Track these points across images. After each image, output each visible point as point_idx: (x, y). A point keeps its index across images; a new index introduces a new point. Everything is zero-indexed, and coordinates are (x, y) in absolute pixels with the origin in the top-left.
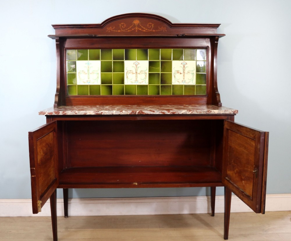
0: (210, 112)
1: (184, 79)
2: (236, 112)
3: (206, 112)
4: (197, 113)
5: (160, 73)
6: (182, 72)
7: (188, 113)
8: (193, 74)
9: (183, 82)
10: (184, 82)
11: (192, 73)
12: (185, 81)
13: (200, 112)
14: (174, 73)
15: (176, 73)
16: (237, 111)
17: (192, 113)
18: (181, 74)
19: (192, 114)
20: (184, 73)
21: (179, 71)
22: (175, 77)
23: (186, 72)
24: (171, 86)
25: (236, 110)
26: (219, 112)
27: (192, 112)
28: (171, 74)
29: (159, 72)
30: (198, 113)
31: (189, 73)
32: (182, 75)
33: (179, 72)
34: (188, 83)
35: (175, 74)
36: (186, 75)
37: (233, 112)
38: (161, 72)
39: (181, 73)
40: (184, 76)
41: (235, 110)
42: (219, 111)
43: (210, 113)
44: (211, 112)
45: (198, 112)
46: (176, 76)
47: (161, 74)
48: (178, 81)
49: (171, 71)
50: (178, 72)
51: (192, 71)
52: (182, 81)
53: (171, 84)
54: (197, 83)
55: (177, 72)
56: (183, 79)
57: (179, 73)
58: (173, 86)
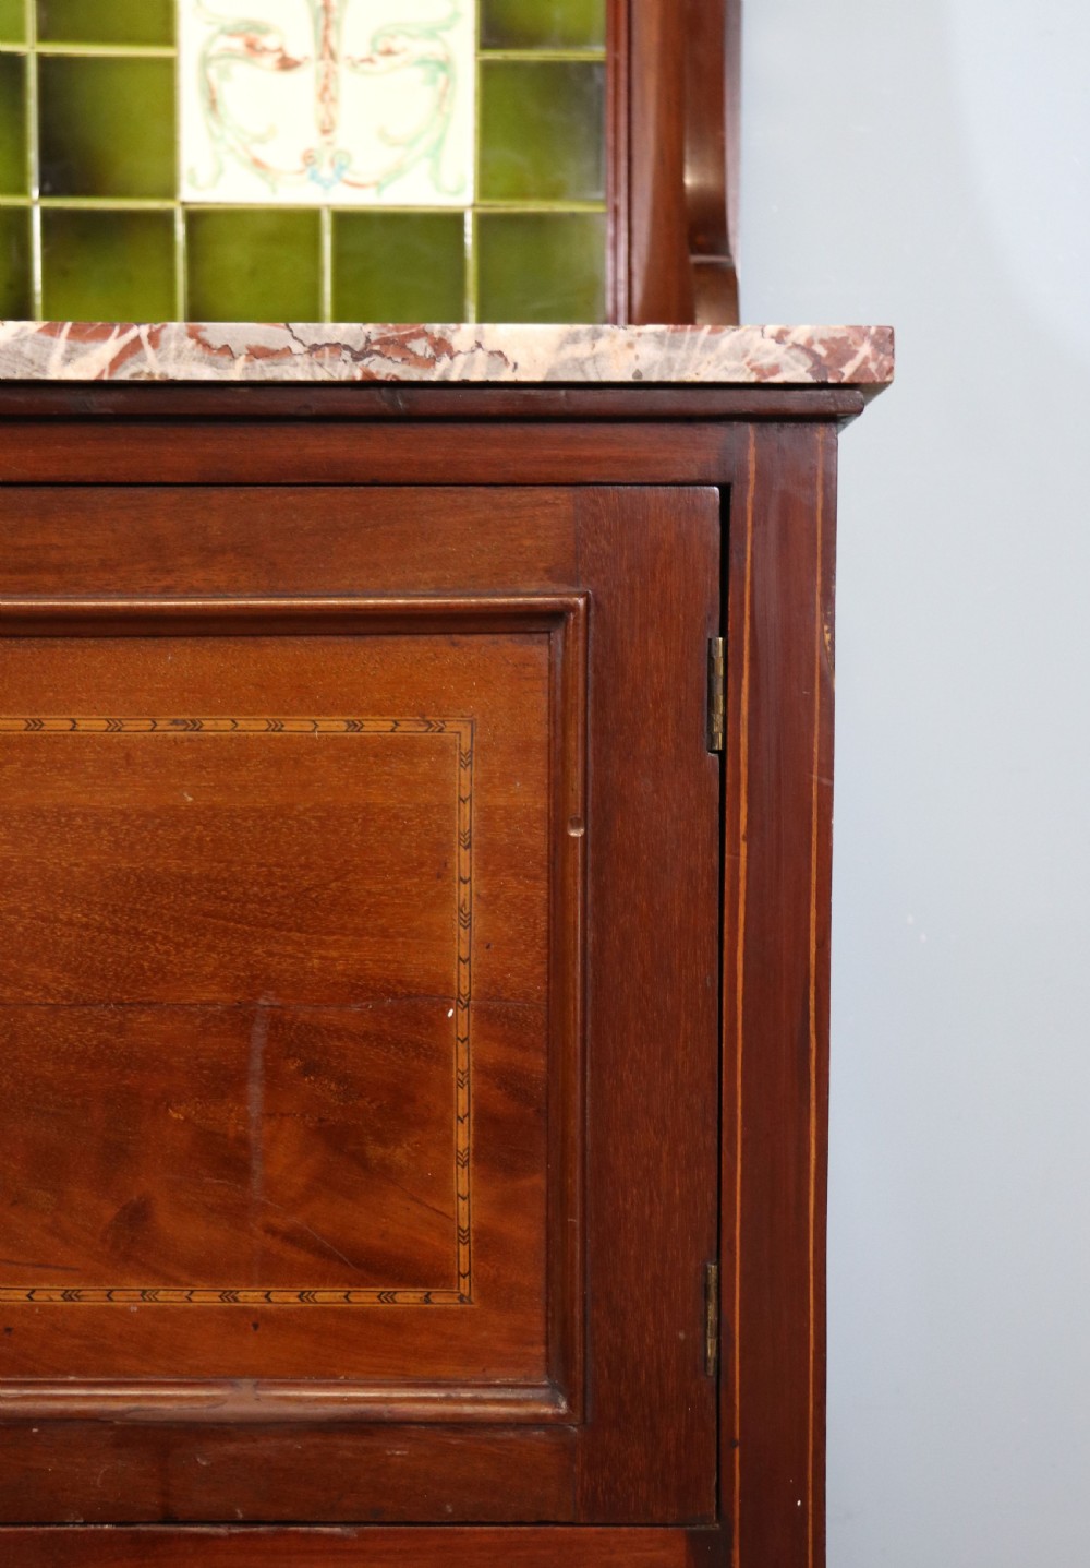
0: (420, 347)
1: (325, 132)
2: (865, 350)
3: (357, 357)
4: (206, 373)
5: (30, 49)
6: (301, 44)
7: (56, 371)
8: (444, 65)
9: (313, 177)
10: (326, 172)
11: (423, 62)
12: (340, 165)
13: (256, 353)
14: (206, 61)
15: (230, 54)
16: (885, 340)
17: (116, 363)
18: (286, 64)
19: (124, 374)
20: (328, 52)
21: (265, 31)
22: (213, 105)
23: (352, 39)
24: (166, 218)
25: (862, 332)
26: (582, 350)
27: (136, 344)
28: (168, 66)
29: (20, 38)
30: (236, 372)
31: (389, 52)
32: (304, 81)
33: (269, 42)
34: (378, 186)
35: (212, 72)
36: (348, 82)
37: (807, 349)
38: (44, 35)
39: (293, 53)
40: (325, 93)
41: (836, 327)
42: (574, 339)
43: (432, 361)
44: (442, 347)
45: (226, 350)
46: (227, 93)
47: (43, 60)
48: (257, 163)
49: (168, 39)
50: (251, 46)
51: (432, 34)
52: (309, 158)
53: (170, 192)
54: (488, 179)
55: (238, 44)
56: (314, 140)
57: (270, 61)
58: (197, 218)
